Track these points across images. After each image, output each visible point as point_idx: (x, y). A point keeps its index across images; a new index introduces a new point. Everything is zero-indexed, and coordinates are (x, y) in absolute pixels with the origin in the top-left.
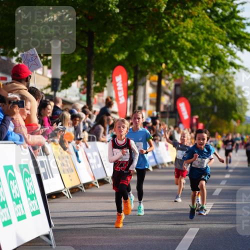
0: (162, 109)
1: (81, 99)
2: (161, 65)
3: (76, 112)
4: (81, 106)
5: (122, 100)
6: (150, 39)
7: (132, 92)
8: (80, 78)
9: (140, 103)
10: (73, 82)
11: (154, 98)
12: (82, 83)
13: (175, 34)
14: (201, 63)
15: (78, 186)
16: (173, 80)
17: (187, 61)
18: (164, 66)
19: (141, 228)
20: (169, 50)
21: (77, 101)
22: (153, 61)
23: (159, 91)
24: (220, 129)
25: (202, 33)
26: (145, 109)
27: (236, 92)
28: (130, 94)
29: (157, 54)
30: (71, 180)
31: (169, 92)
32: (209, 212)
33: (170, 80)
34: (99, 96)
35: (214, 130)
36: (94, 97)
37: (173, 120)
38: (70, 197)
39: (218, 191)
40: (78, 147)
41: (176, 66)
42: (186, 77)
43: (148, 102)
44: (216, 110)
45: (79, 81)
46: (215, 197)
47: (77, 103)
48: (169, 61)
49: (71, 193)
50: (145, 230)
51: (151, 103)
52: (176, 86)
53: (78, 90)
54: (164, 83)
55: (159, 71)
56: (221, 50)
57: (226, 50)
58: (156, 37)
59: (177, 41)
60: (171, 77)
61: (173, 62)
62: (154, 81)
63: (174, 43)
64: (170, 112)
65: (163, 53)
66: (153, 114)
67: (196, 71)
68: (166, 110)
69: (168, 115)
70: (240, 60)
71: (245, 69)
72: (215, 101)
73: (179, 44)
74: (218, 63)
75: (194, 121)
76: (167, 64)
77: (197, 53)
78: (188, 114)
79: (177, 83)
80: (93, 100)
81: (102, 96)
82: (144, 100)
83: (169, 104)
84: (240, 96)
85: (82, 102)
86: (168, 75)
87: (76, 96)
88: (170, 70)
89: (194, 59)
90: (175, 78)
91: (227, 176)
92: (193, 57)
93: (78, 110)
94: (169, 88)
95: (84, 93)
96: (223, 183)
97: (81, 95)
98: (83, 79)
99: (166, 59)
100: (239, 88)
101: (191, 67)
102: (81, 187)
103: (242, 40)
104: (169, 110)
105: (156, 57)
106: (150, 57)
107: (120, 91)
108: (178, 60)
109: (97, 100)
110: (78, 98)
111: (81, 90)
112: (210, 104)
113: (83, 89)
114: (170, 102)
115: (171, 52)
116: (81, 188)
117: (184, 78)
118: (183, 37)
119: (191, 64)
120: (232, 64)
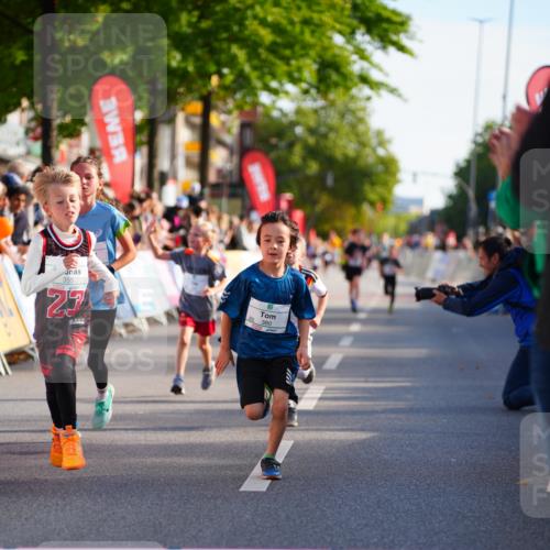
0: (212, 177)
1: (29, 153)
2: (210, 78)
3: (19, 181)
4: (29, 166)
5: (121, 155)
6: (184, 17)
7: (143, 137)
8: (25, 103)
9: (163, 164)
10: (10, 111)
11: (195, 153)
12: (30, 114)
13: (237, 10)
14: (296, 75)
15: (27, 349)
16: (236, 113)
17: (266, 70)
18: (215, 80)
19: (165, 442)
20: (225, 45)
21: (21, 156)
22: (191, 68)
23: (206, 136)
24: (338, 224)
25: (299, 8)
26: (175, 178)
27: (374, 142)
28: (142, 144)
29: (199, 52)
30: (9, 334)
31: (228, 139)
32: (316, 406)
33: (229, 112)
34: (71, 146)
35: (326, 227)
36: (57, 147)
37: (237, 203)
38: (7, 373)
39: (334, 359)
40: (24, 261)
41: (242, 82)
42: (264, 106)
43: (181, 162)
44: (330, 181)
45: (23, 110)
46: (329, 373)
47: (20, 161)
48: (225, 71)
49: (10, 364)
50: (175, 445)
51: (189, 163)
52: (244, 126)
53: (21, 131)
54: (216, 119)
55: (204, 92)
56: (341, 48)
57: (350, 48)
58: (196, 13)
59: (241, 24)
60: (231, 104)
61: (236, 72)
62: (194, 115)
63: (236, 28)
64: (232, 185)
65: (213, 52)
66: (193, 189)
67: (287, 93)
68: (221, 181)
69: (226, 190)
70: (381, 70)
71: (393, 91)
72: (328, 161)
73: (247, 33)
74: (334, 77)
75: (284, 205)
76: (221, 76)
77: (287, 52)
78: (270, 189)
79: (246, 119)
80: (56, 155)
81: (78, 146)
82: (173, 157)
83: (228, 166)
84: (381, 152)
85: (31, 158)
86: (225, 103)
87: (18, 144)
88: (229, 90)
89: (282, 68)
90: (240, 107)
91: (355, 328)
92: (278, 62)
93: (21, 176)
94: (229, 131)
95: (36, 139)
96: (346, 342)
97: (30, 142)
98: (32, 106)
99: (220, 65)
100: (379, 133)
101: (274, 84)
102: (32, 349)
103: (385, 25)
104: (228, 180)
105: (197, 59)
106: (184, 59)
107: (114, 133)
108: (247, 68)
109: (66, 154)
110: (21, 150)
111: (27, 131)
112: (313, 167)
113: (33, 130)
114: (231, 162)
115: (229, 49)
116: (31, 352)
117: (260, 110)
118: (255, 17)
119: (274, 76)
120: (364, 79)
